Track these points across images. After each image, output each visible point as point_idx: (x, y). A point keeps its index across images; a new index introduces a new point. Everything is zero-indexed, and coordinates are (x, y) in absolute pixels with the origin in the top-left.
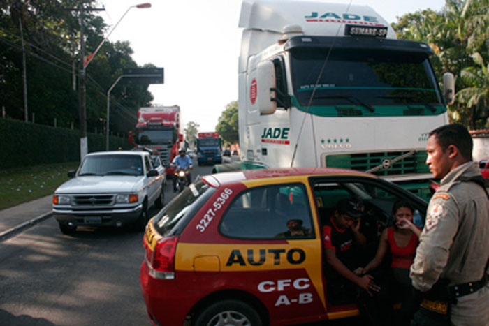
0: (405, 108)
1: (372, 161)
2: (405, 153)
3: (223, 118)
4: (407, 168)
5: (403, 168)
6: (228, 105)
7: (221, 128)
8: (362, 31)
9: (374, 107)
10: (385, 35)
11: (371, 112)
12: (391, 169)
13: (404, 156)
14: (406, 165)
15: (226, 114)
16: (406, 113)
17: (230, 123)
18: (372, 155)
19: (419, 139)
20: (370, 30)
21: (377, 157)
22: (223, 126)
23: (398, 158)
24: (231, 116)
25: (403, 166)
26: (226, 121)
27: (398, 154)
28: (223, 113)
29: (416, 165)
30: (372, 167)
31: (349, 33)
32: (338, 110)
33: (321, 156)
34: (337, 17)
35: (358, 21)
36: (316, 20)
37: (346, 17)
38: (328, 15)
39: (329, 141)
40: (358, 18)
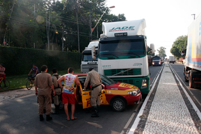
0: (129, 56)
1: (118, 71)
2: (128, 69)
3: (174, 45)
5: (128, 73)
6: (178, 38)
7: (173, 50)
8: (119, 35)
9: (118, 57)
10: (127, 35)
11: (118, 58)
12: (124, 74)
14: (129, 73)
15: (176, 43)
16: (129, 58)
17: (178, 48)
18: (118, 70)
19: (133, 65)
20: (121, 34)
21: (119, 70)
22: (174, 49)
23: (126, 71)
24: (178, 44)
26: (176, 46)
27: (126, 69)
28: (174, 42)
29: (132, 73)
30: (118, 73)
31: (115, 36)
32: (108, 58)
33: (103, 70)
34: (120, 28)
35: (125, 29)
36: (112, 31)
37: (123, 28)
38: (117, 28)
39: (105, 66)
40: (127, 27)
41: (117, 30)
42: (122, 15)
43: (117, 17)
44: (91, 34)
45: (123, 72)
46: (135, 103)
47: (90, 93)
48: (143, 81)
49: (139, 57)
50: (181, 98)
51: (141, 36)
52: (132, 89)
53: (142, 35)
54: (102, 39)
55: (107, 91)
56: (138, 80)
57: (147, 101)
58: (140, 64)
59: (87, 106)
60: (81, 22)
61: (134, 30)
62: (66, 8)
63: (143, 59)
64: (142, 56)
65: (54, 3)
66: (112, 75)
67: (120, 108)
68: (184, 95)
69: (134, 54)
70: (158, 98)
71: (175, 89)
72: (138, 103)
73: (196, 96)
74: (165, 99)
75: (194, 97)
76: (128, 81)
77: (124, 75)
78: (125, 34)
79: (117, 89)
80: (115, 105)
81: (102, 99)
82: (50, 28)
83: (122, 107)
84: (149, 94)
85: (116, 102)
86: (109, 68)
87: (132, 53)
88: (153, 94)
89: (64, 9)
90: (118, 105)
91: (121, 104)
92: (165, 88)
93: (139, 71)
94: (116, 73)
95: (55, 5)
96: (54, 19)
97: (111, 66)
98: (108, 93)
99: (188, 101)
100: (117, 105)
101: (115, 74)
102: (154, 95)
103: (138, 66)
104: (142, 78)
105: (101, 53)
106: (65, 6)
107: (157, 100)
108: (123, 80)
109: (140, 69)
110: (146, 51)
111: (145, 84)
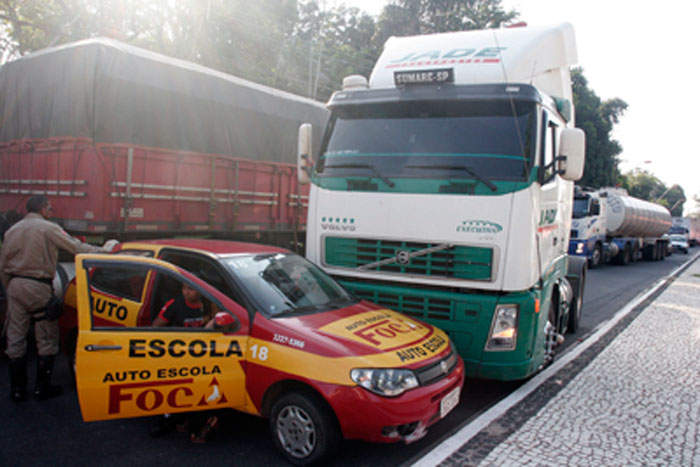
0: (445, 183)
1: (383, 251)
2: (434, 245)
4: (435, 268)
5: (428, 266)
10: (451, 79)
11: (391, 188)
12: (409, 265)
13: (431, 250)
14: (434, 263)
16: (444, 190)
18: (384, 242)
19: (458, 229)
20: (425, 75)
21: (390, 246)
23: (423, 251)
27: (424, 245)
29: (451, 265)
30: (382, 259)
31: (396, 80)
32: (349, 182)
33: (321, 237)
34: (435, 56)
35: (458, 59)
36: (397, 66)
37: (450, 55)
38: (426, 55)
39: (331, 220)
40: (469, 52)
45: (407, 255)
46: (394, 435)
47: (133, 342)
48: (501, 312)
49: (494, 191)
51: (517, 89)
52: (393, 354)
55: (254, 348)
56: (475, 308)
58: (491, 224)
63: (512, 199)
64: (513, 184)
66: (359, 265)
69: (471, 175)
77: (409, 271)
78: (439, 74)
79: (302, 345)
80: (282, 424)
81: (214, 382)
83: (311, 447)
84: (535, 378)
85: (287, 413)
86: (345, 229)
87: (463, 168)
88: (559, 382)
90: (296, 432)
91: (307, 429)
93: (486, 265)
94: (374, 259)
97: (355, 221)
98: (254, 355)
101: (370, 265)
103: (483, 234)
104: (493, 299)
106: (379, 29)
108: (405, 298)
109: (488, 253)
110: (537, 163)
111: (509, 333)
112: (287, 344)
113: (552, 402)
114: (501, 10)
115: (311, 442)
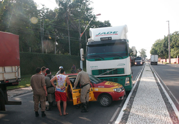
0: (114, 58)
2: (113, 69)
4: (114, 73)
5: (113, 73)
6: (156, 41)
7: (152, 51)
8: (104, 39)
9: (104, 58)
10: (111, 39)
11: (104, 60)
12: (109, 73)
15: (154, 46)
16: (114, 59)
17: (156, 49)
18: (104, 70)
19: (117, 65)
20: (106, 39)
21: (105, 70)
22: (153, 50)
24: (156, 46)
25: (113, 72)
26: (155, 48)
27: (111, 69)
28: (153, 45)
29: (117, 72)
30: (104, 73)
31: (101, 40)
32: (95, 59)
33: (91, 70)
34: (105, 33)
35: (110, 34)
36: (98, 36)
37: (108, 33)
38: (103, 33)
39: (92, 67)
40: (111, 32)
41: (102, 35)
42: (107, 21)
43: (103, 23)
44: (81, 38)
45: (108, 71)
46: (120, 99)
47: (79, 91)
48: (127, 79)
49: (123, 58)
50: (159, 93)
51: (123, 40)
52: (117, 86)
53: (125, 39)
54: (89, 43)
55: (95, 89)
56: (122, 79)
57: (130, 97)
58: (123, 64)
59: (77, 102)
60: (71, 28)
61: (117, 34)
62: (58, 16)
63: (126, 59)
64: (125, 57)
65: (47, 12)
66: (99, 74)
67: (107, 104)
68: (161, 90)
69: (118, 56)
70: (139, 94)
71: (154, 85)
72: (122, 99)
73: (171, 91)
74: (145, 95)
75: (170, 91)
76: (113, 79)
77: (109, 74)
78: (109, 38)
79: (103, 87)
80: (102, 101)
81: (90, 96)
82: (44, 34)
83: (108, 103)
84: (131, 91)
85: (103, 99)
86: (96, 68)
87: (116, 55)
89: (56, 17)
91: (107, 100)
92: (146, 85)
93: (123, 71)
95: (48, 13)
96: (47, 26)
97: (98, 66)
98: (95, 90)
99: (165, 96)
100: (104, 101)
101: (102, 74)
102: (136, 91)
103: (122, 66)
104: (125, 77)
105: (89, 55)
107: (139, 95)
108: (109, 79)
109: (123, 69)
110: (129, 53)
111: (128, 82)
112: (101, 87)
113: (137, 92)
114: (89, 8)
115: (108, 102)
